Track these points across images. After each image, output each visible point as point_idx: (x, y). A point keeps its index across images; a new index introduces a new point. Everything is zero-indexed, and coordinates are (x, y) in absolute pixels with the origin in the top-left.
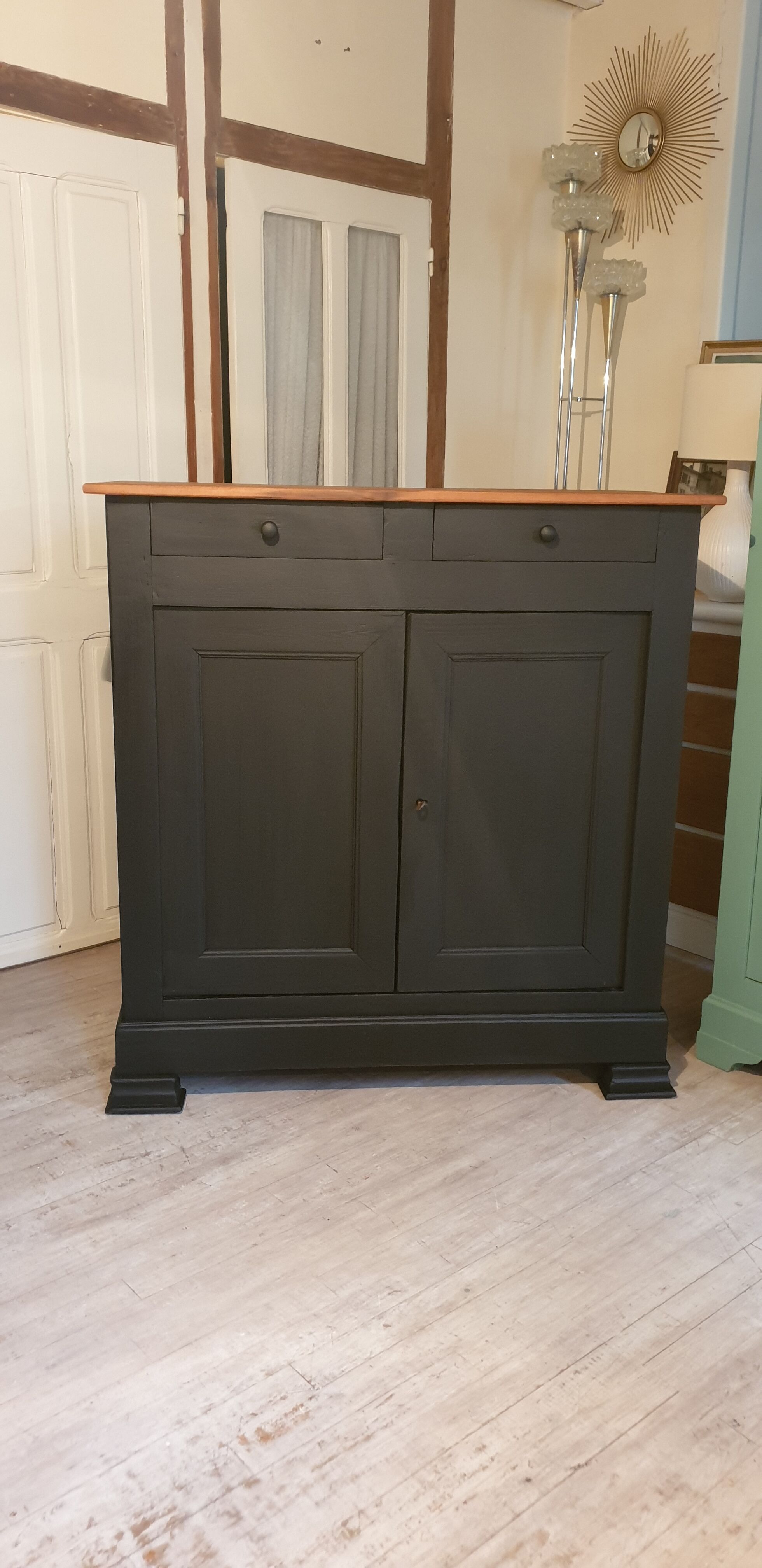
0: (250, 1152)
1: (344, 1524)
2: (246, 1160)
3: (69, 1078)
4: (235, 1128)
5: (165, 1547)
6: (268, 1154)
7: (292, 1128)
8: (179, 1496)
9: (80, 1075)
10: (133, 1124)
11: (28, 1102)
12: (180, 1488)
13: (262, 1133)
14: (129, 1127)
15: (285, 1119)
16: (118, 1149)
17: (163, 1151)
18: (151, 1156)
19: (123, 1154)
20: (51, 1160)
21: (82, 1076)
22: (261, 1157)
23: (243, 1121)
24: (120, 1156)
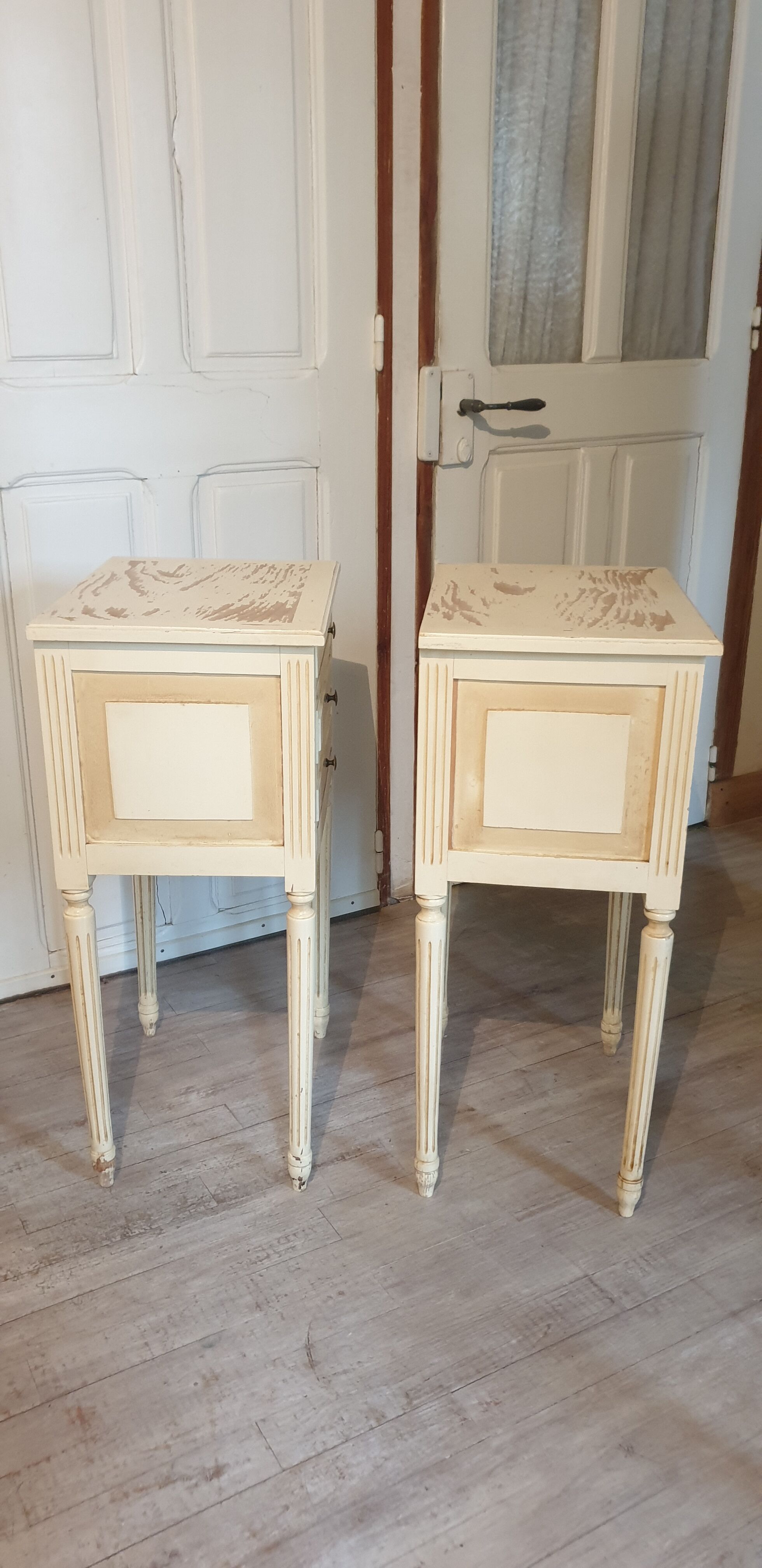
0: (414, 1495)
2: (406, 1521)
3: (119, 1238)
4: (391, 1415)
6: (450, 1506)
7: (500, 1431)
9: (137, 1232)
10: (204, 1377)
11: (38, 1290)
13: (441, 1439)
14: (196, 1384)
15: (489, 1400)
16: (168, 1447)
17: (248, 1466)
18: (224, 1478)
19: (172, 1467)
20: (37, 1464)
21: (140, 1233)
22: (434, 1515)
23: (407, 1395)
24: (165, 1470)
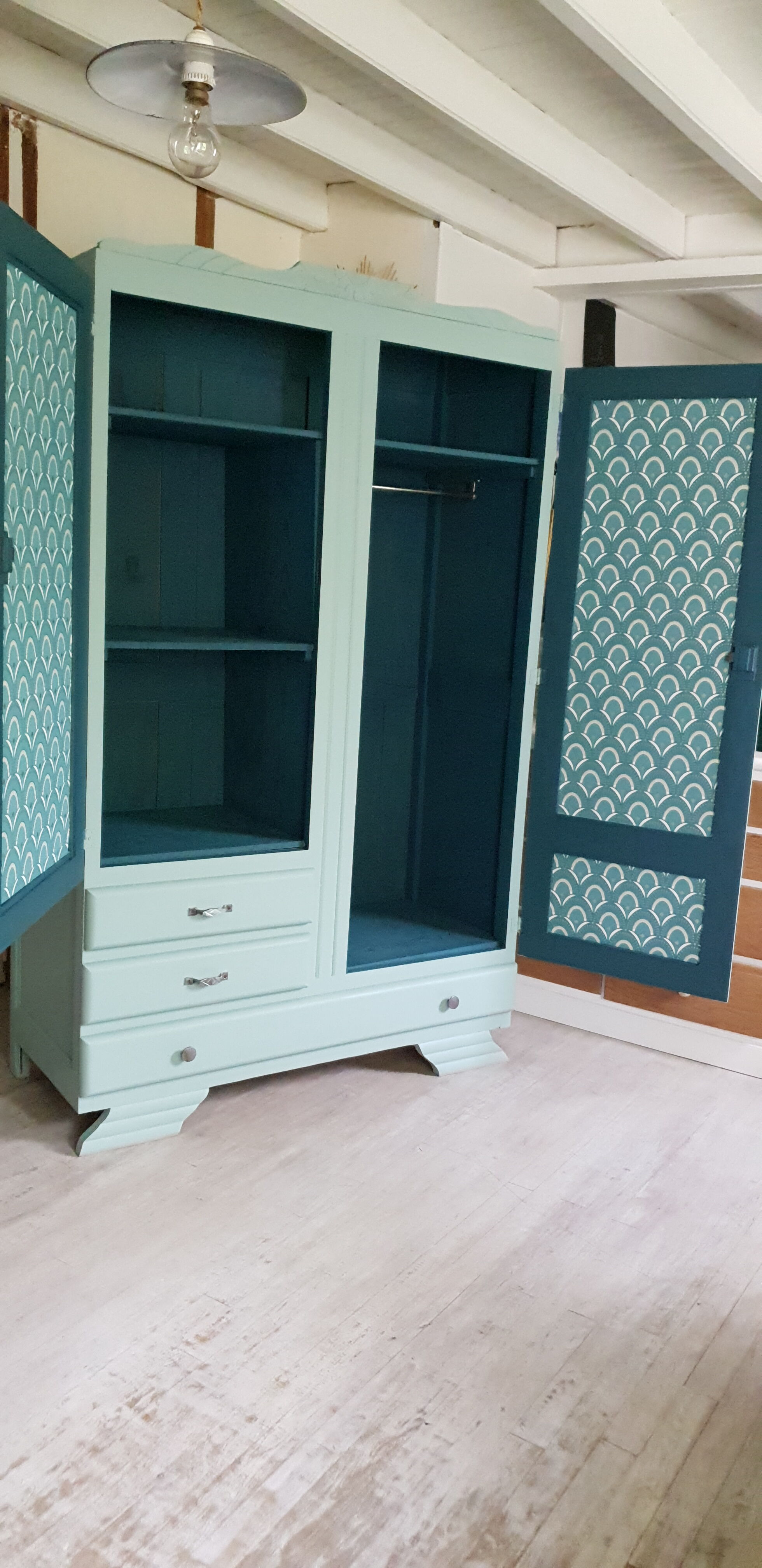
1: (277, 1380)
5: (155, 1411)
8: (154, 1382)
12: (153, 1377)
